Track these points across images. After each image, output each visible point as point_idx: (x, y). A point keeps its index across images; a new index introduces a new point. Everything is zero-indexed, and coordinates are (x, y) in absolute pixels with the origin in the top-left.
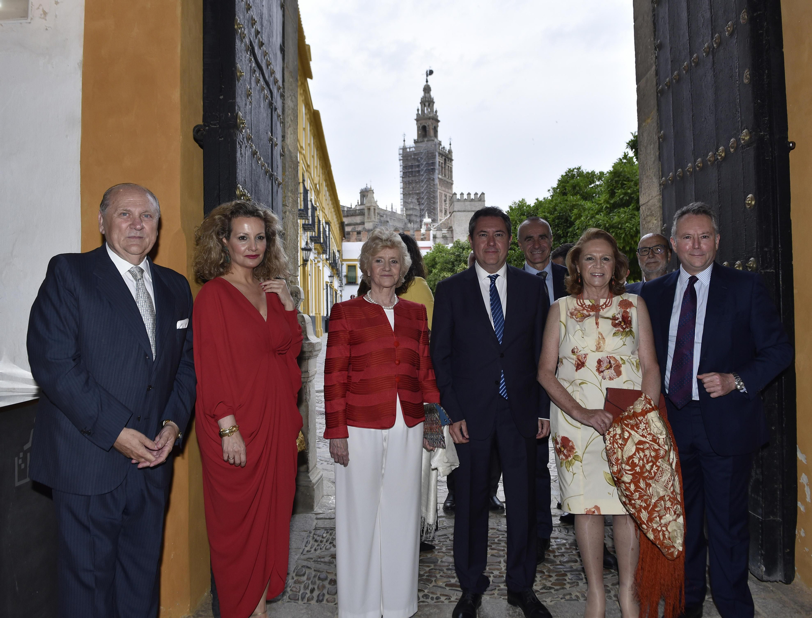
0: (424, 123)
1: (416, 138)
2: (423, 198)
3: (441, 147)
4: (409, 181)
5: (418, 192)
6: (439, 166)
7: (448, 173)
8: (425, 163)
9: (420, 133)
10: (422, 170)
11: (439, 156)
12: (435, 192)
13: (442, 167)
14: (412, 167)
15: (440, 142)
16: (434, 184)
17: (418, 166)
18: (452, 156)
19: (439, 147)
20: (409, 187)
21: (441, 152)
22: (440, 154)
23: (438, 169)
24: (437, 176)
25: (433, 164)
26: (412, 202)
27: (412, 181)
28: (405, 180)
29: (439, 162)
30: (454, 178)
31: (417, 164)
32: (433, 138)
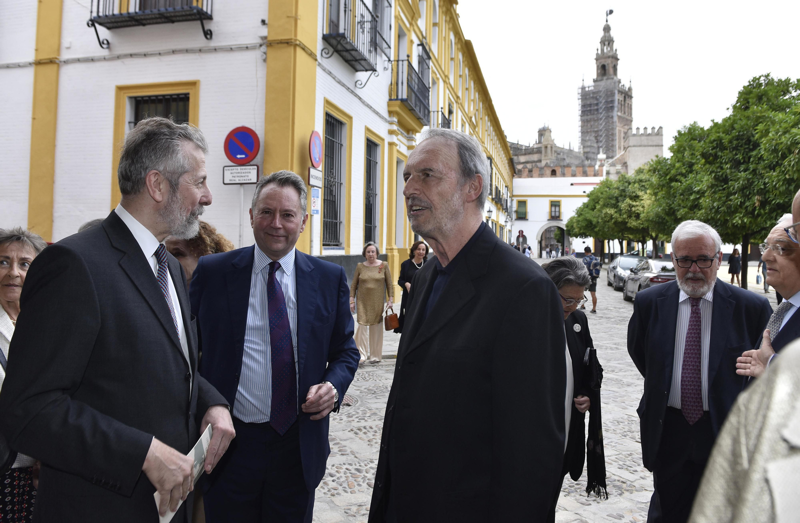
0: (603, 62)
1: (595, 77)
2: (601, 136)
3: (620, 85)
4: (587, 120)
5: (596, 129)
6: (619, 103)
7: (628, 110)
8: (604, 101)
9: (599, 72)
10: (601, 108)
11: (619, 93)
12: (613, 129)
13: (621, 105)
14: (590, 105)
15: (620, 80)
16: (613, 122)
17: (597, 104)
18: (631, 93)
19: (619, 85)
20: (587, 126)
21: (620, 90)
22: (619, 92)
23: (617, 107)
24: (616, 113)
25: (612, 102)
26: (589, 140)
27: (591, 119)
28: (583, 118)
29: (619, 100)
30: (633, 116)
31: (596, 102)
32: (612, 77)
